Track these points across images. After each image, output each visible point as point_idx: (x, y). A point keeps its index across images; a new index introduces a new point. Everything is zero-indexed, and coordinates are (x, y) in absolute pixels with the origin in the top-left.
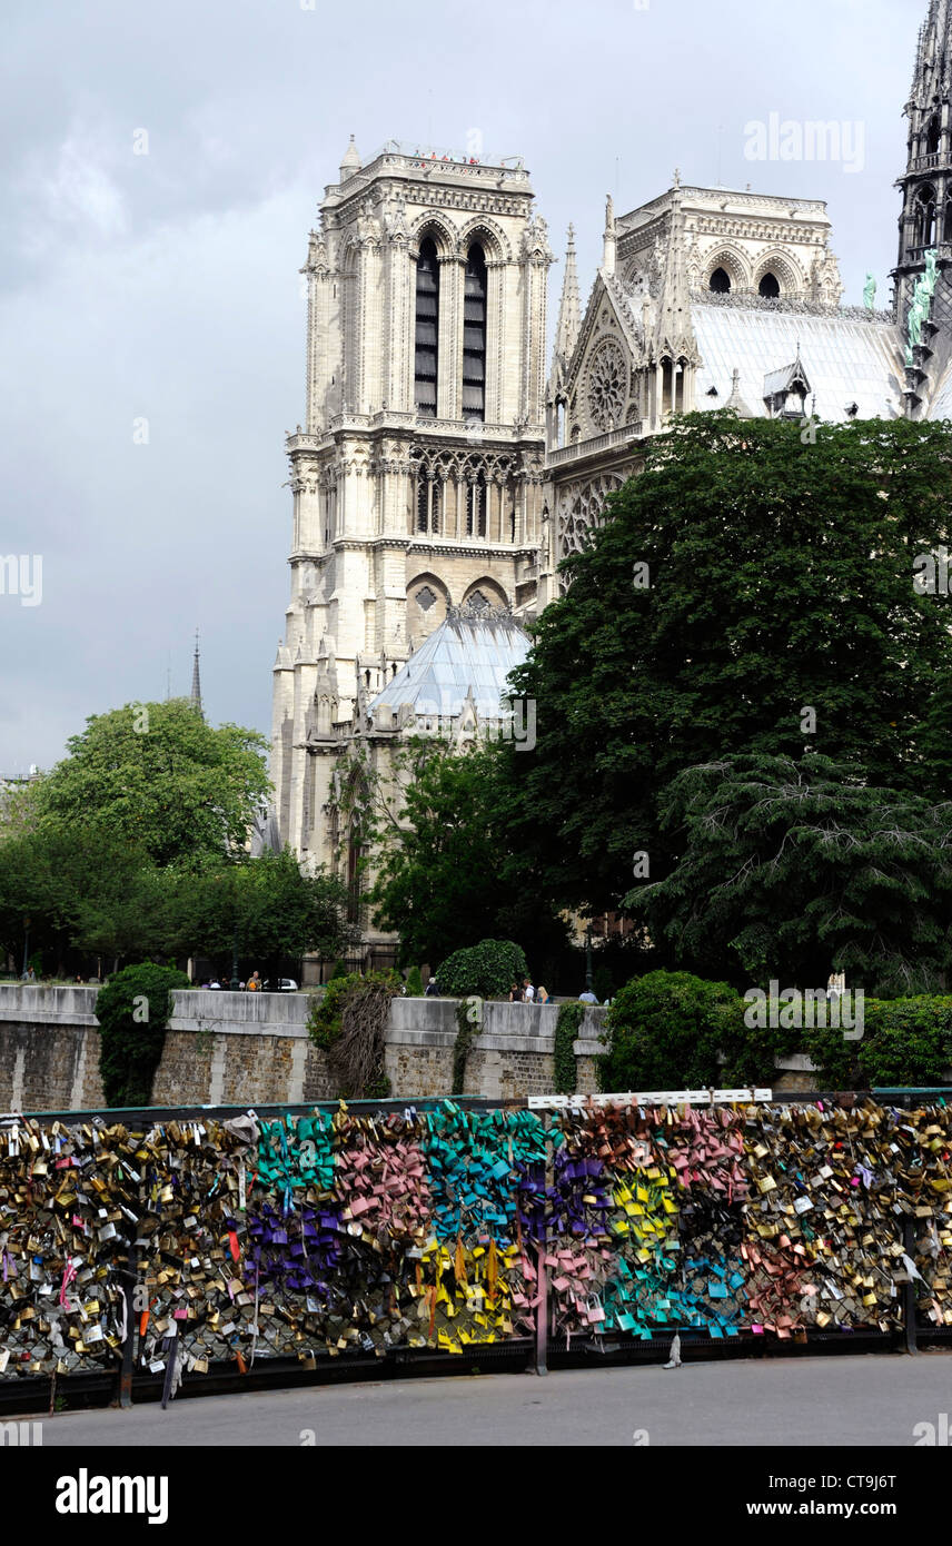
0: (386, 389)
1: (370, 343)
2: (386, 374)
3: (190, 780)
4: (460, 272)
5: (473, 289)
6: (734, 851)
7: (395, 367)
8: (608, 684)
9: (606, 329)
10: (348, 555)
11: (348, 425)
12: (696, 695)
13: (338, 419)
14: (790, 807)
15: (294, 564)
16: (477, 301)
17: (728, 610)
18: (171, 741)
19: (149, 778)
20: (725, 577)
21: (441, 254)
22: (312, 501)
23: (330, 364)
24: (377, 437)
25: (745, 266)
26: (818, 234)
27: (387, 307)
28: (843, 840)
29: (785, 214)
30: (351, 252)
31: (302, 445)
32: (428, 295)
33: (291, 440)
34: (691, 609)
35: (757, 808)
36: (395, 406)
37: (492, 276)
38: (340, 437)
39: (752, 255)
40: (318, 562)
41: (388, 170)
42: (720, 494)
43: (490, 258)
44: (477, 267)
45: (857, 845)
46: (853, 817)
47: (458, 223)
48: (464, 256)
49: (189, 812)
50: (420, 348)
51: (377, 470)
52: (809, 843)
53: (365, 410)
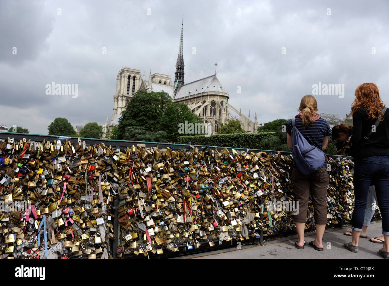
0: (124, 91)
1: (122, 87)
2: (124, 90)
3: (95, 131)
4: (132, 80)
5: (134, 82)
6: (129, 137)
7: (125, 89)
8: (127, 119)
9: (143, 85)
10: (119, 108)
11: (119, 95)
12: (137, 121)
13: (118, 94)
14: (136, 132)
15: (114, 109)
16: (134, 83)
17: (141, 111)
18: (94, 127)
19: (91, 130)
20: (140, 108)
21: (131, 78)
22: (116, 103)
23: (119, 89)
24: (122, 96)
25: (162, 81)
26: (170, 79)
27: (124, 83)
28: (141, 136)
29: (167, 77)
30: (121, 77)
31: (115, 97)
32: (129, 82)
33: (114, 96)
34: (136, 111)
35: (132, 132)
36: (125, 93)
37: (136, 81)
38: (118, 96)
39: (163, 80)
40: (116, 109)
41: (125, 69)
42: (140, 98)
43: (136, 79)
44: (134, 80)
45: (142, 137)
46: (144, 134)
47: (132, 75)
48: (133, 78)
49: (95, 134)
50: (128, 87)
51: (122, 100)
52: (136, 136)
53: (121, 93)
